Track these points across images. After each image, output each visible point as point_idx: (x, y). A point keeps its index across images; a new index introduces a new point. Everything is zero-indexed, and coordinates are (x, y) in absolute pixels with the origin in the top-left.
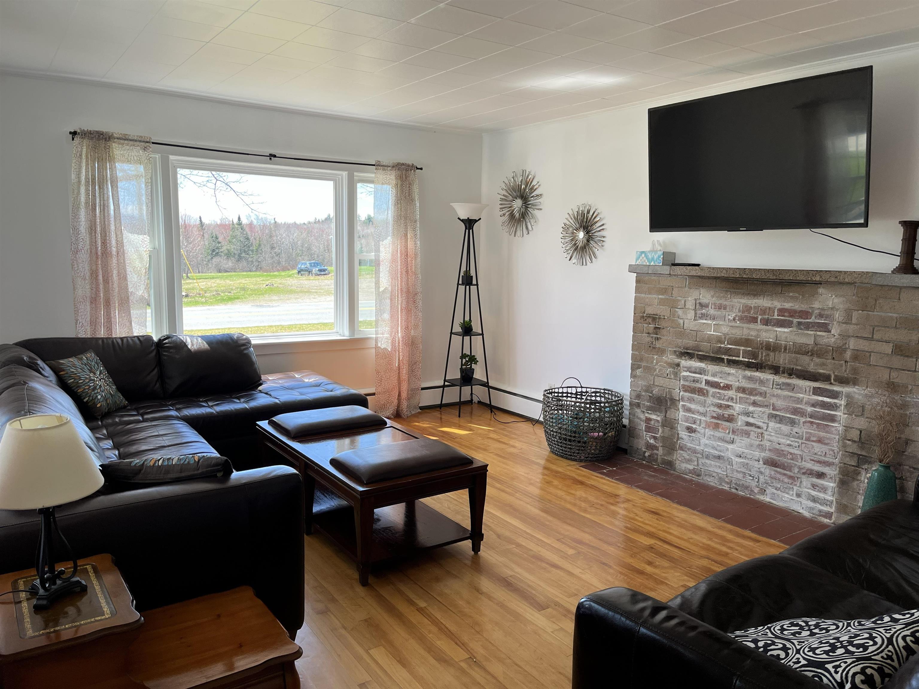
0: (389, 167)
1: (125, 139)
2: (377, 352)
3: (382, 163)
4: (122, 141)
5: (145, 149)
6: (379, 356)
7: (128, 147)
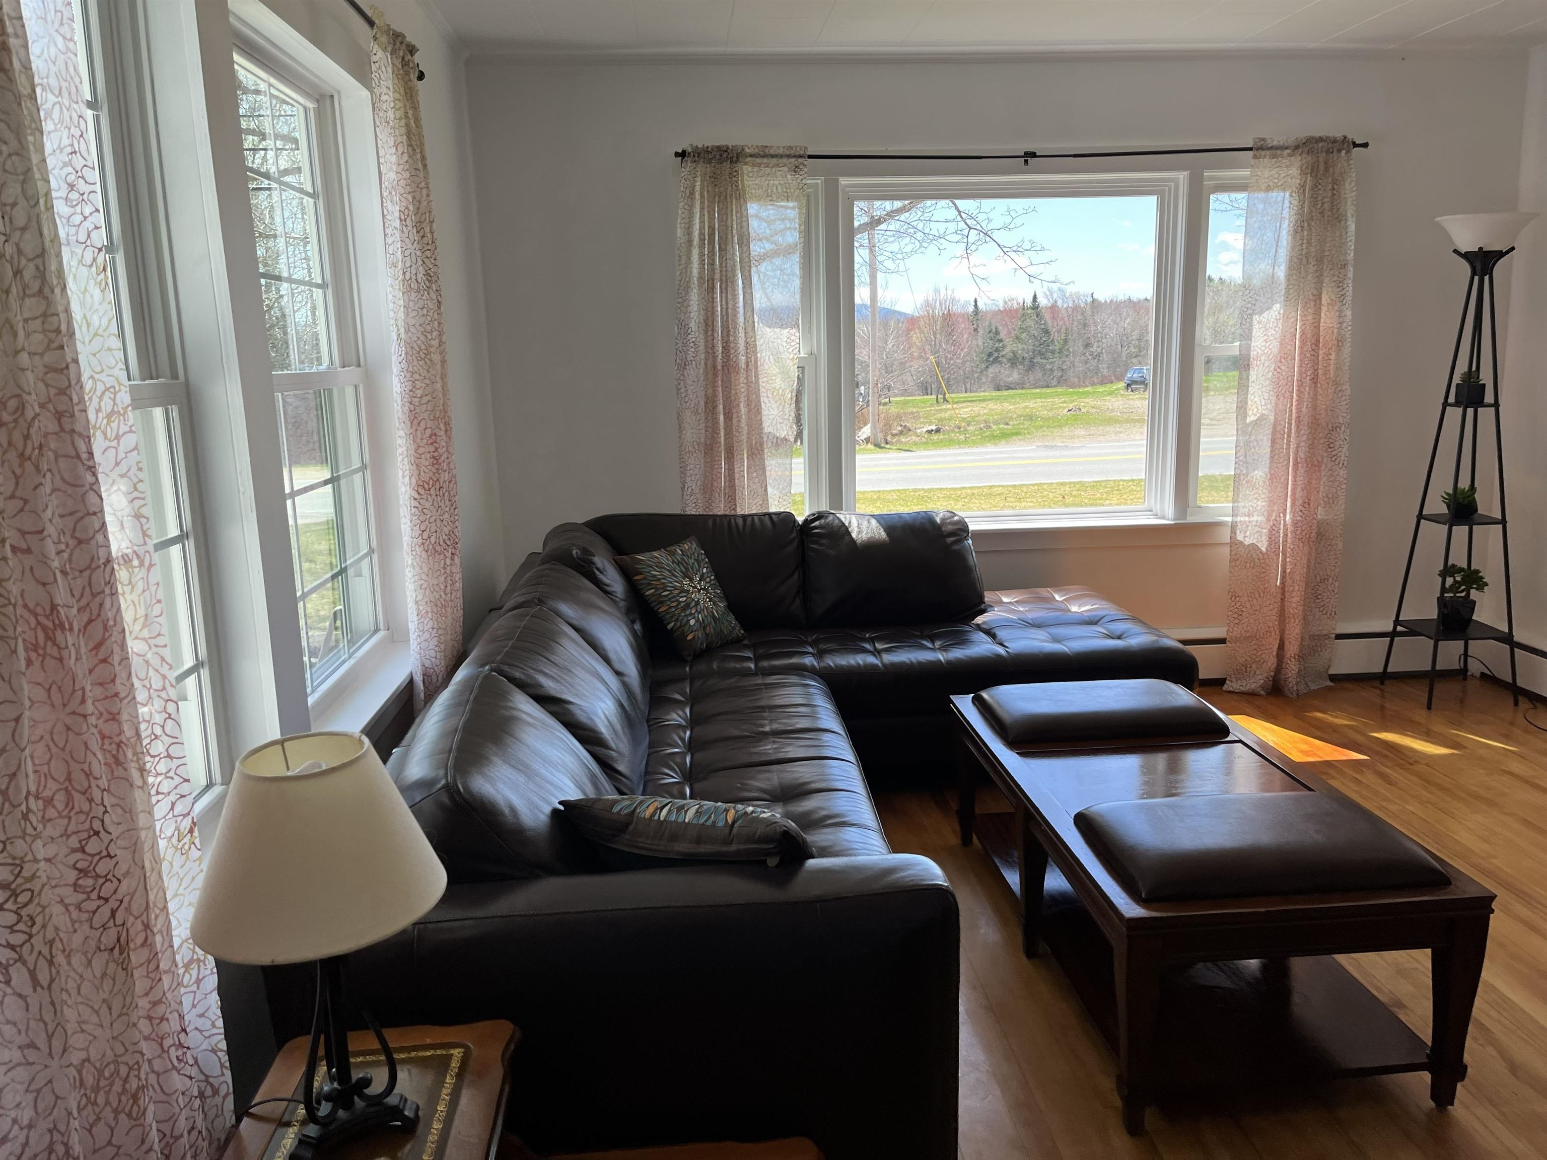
0: (1287, 148)
1: (764, 155)
2: (1233, 553)
3: (1269, 141)
4: (758, 160)
5: (796, 169)
6: (1238, 563)
7: (768, 170)
